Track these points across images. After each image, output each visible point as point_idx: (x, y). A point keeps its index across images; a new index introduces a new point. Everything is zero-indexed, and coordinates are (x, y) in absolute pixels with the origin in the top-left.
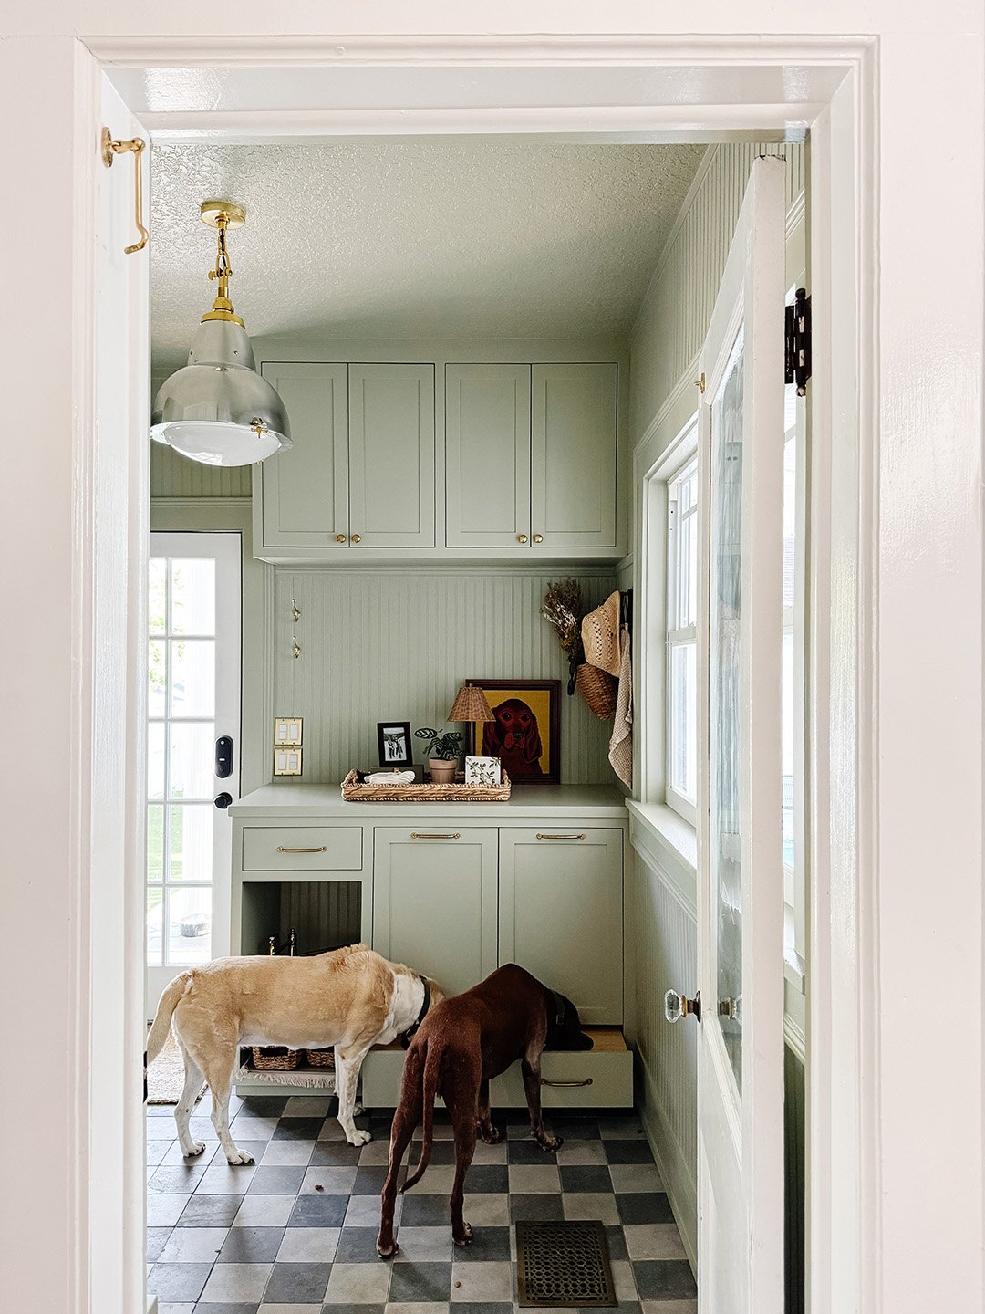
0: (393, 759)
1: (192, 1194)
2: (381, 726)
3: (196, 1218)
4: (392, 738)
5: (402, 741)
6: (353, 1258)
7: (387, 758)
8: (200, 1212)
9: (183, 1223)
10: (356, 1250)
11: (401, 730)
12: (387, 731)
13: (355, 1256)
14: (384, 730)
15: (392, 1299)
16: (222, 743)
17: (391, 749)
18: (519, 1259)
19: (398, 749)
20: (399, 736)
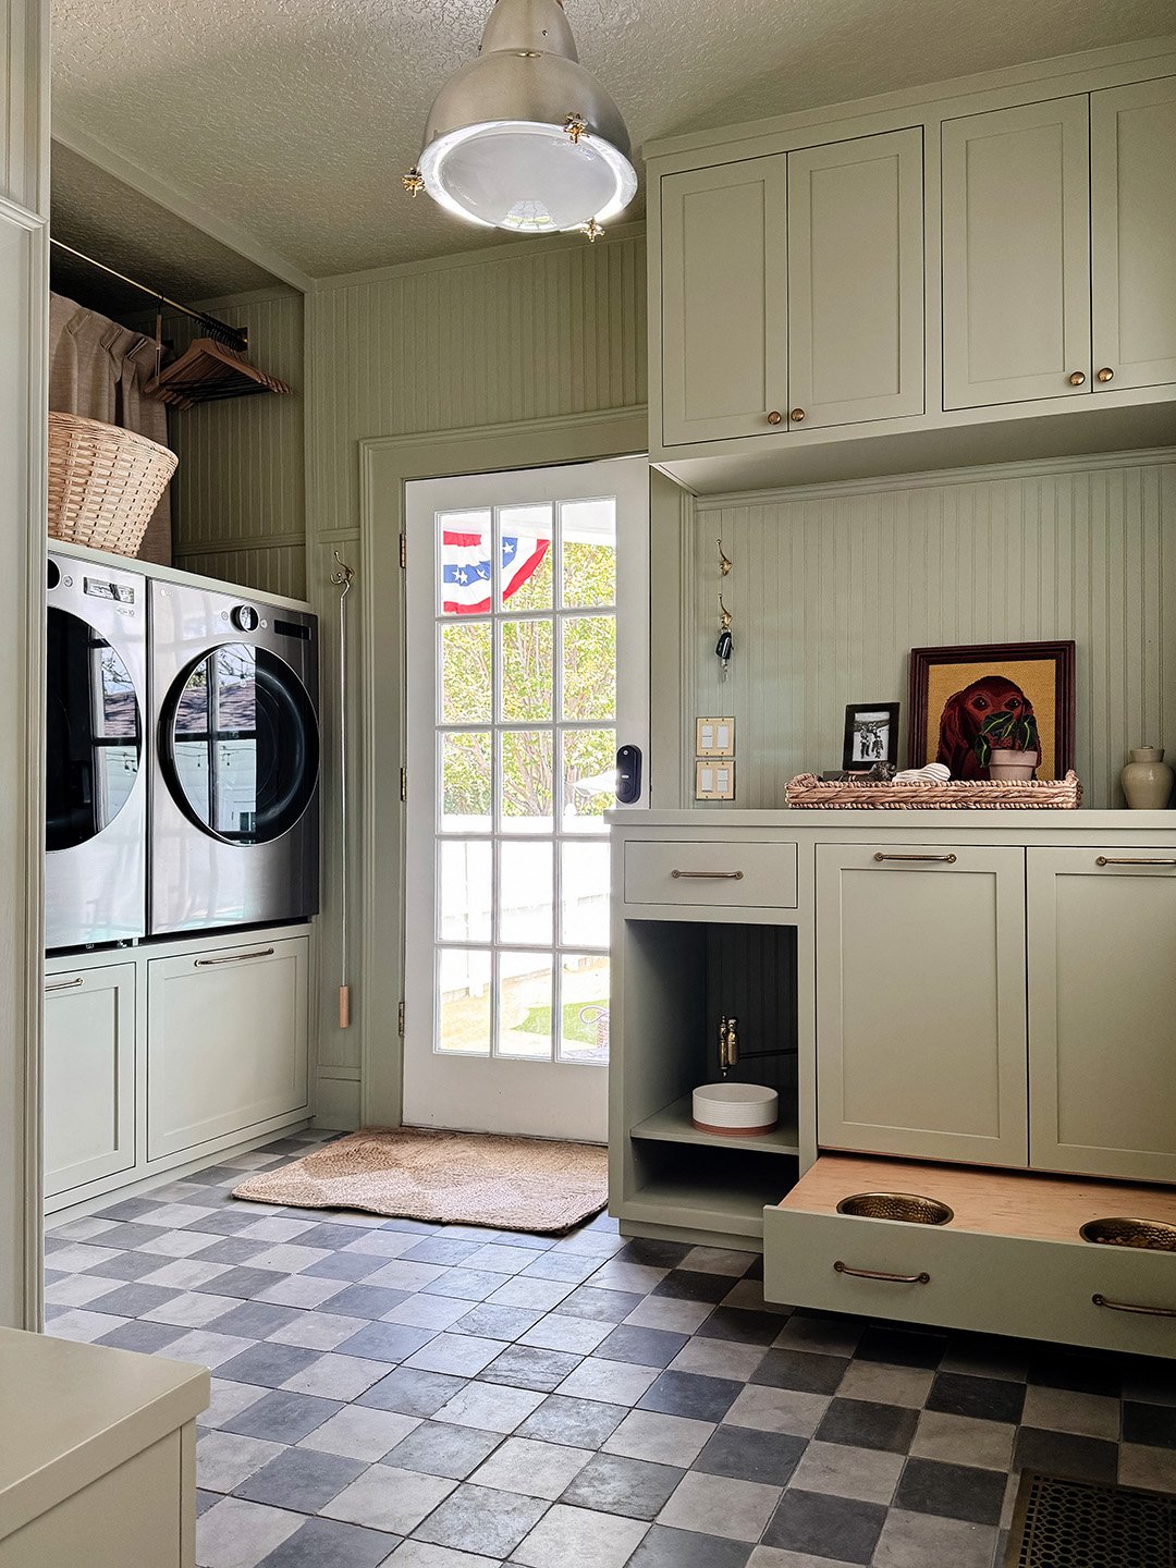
0: (867, 759)
1: (513, 1343)
2: (852, 710)
3: (506, 1374)
4: (869, 728)
5: (884, 734)
6: (724, 1469)
7: (857, 757)
8: (515, 1367)
9: (486, 1376)
10: (731, 1459)
11: (884, 716)
12: (859, 717)
13: (727, 1467)
14: (856, 715)
15: (769, 1540)
16: (626, 753)
17: (864, 744)
18: (1013, 1525)
19: (876, 743)
20: (879, 724)
